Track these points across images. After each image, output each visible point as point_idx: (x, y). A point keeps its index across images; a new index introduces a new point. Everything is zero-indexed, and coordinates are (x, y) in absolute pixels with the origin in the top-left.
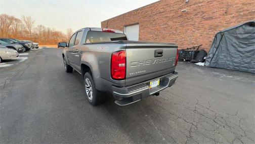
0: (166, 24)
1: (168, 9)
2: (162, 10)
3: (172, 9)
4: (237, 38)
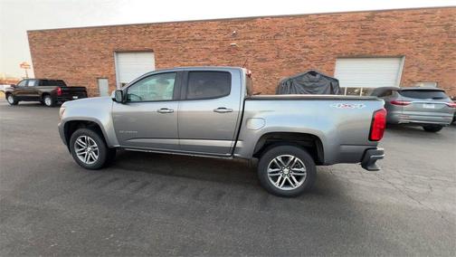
0: (207, 59)
1: (208, 37)
2: (197, 37)
3: (214, 39)
4: (304, 86)
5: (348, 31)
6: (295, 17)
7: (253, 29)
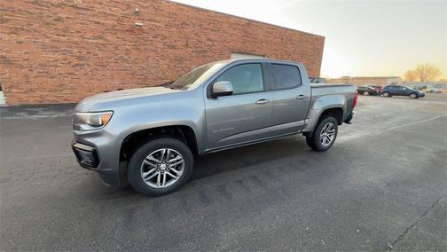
1: (98, 8)
5: (236, 32)
6: (198, 9)
7: (158, 12)
